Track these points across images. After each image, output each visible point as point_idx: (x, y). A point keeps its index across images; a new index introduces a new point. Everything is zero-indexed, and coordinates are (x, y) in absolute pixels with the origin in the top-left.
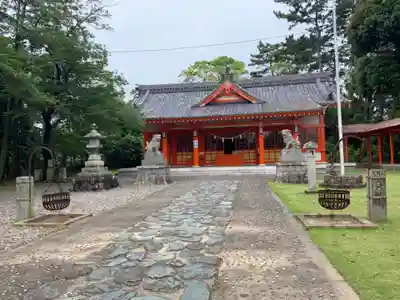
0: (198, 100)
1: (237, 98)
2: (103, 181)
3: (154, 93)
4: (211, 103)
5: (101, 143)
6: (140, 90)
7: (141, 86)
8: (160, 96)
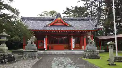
0: (47, 24)
1: (62, 24)
2: (8, 58)
3: (28, 20)
4: (52, 25)
5: (7, 39)
6: (23, 19)
7: (23, 17)
8: (31, 21)
